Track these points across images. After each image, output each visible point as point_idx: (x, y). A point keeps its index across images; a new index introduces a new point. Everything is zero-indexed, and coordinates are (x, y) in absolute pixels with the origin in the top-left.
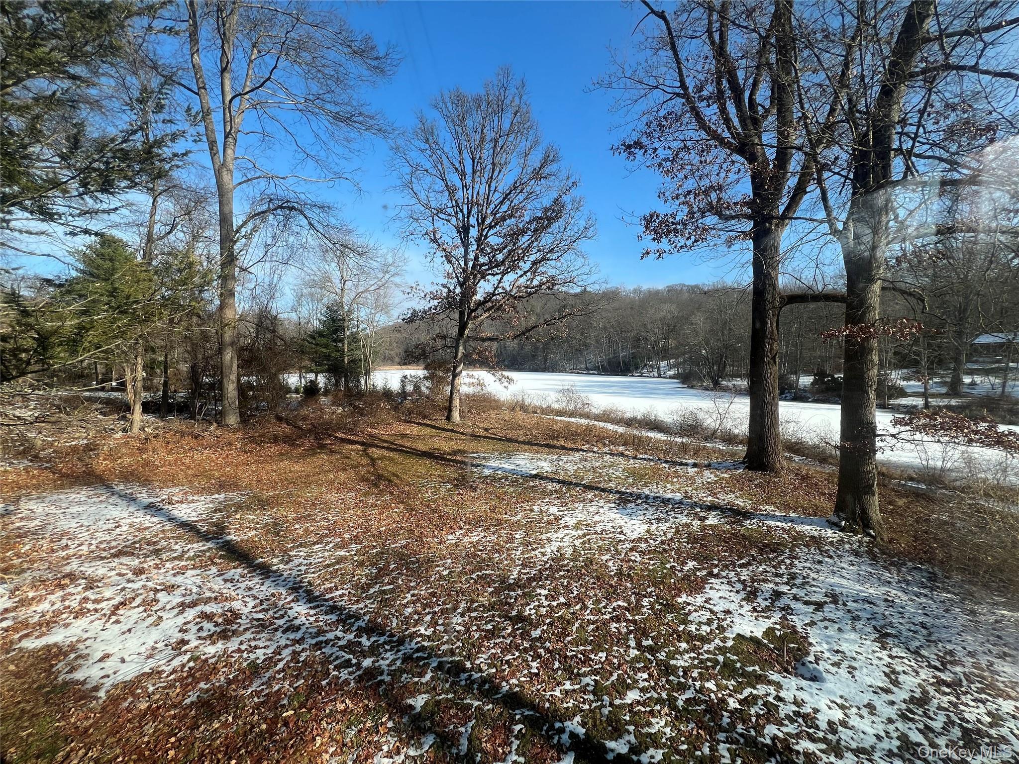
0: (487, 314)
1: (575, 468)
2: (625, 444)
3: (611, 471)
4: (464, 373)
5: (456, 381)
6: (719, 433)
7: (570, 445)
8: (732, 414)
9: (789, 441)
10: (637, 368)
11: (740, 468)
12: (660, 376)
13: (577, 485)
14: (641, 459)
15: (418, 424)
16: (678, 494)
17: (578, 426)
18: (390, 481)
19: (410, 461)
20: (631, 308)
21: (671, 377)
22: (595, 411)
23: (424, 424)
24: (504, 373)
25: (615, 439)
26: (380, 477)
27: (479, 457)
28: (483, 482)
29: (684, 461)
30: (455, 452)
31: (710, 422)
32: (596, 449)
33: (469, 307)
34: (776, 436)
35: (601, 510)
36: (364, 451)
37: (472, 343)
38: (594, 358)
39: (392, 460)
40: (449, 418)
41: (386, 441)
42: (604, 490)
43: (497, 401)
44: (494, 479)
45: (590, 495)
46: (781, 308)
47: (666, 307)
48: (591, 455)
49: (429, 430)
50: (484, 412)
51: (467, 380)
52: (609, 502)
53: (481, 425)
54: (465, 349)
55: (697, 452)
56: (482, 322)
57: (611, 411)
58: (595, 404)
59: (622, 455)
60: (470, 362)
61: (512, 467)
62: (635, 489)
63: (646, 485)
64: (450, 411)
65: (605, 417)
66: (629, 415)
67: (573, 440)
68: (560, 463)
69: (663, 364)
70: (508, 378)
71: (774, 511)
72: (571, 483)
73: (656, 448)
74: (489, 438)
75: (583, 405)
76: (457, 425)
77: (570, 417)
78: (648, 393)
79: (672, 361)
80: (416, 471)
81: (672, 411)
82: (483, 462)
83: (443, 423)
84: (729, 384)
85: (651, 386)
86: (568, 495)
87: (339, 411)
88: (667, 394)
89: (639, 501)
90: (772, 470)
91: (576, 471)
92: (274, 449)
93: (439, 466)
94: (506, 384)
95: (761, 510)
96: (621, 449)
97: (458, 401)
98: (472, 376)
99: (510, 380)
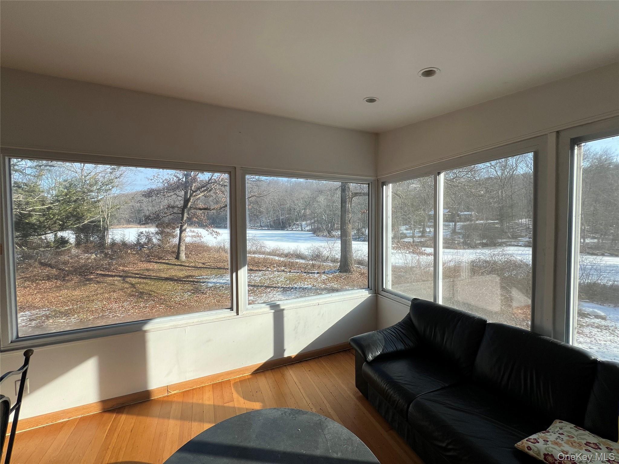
0: (203, 194)
1: (260, 279)
2: (285, 266)
3: (278, 279)
4: (188, 230)
5: (183, 235)
6: (330, 258)
7: (255, 268)
8: (335, 248)
9: (359, 260)
10: (290, 226)
11: (337, 272)
12: (302, 230)
13: (262, 286)
14: (293, 272)
15: (156, 262)
16: (310, 285)
17: (259, 259)
18: (150, 294)
19: (160, 284)
20: (286, 191)
21: (307, 231)
22: (268, 250)
23: (161, 263)
24: (214, 229)
25: (279, 264)
26: (142, 293)
27: (203, 278)
28: (209, 290)
29: (313, 272)
30: (188, 277)
31: (326, 253)
32: (270, 269)
33: (191, 189)
34: (351, 256)
35: (275, 296)
36: (124, 280)
37: (193, 211)
38: (265, 220)
39: (146, 284)
40: (178, 258)
41: (138, 274)
42: (275, 287)
43: (207, 247)
44: (215, 288)
45: (269, 290)
46: (352, 198)
47: (304, 191)
48: (268, 272)
49: (165, 265)
50: (200, 254)
51: (190, 234)
52: (278, 292)
53: (199, 261)
54: (188, 214)
55: (319, 267)
56: (199, 199)
57: (277, 250)
58: (268, 246)
59: (284, 271)
60: (191, 223)
61: (224, 281)
62: (290, 286)
63: (295, 283)
64: (178, 253)
65: (273, 253)
66: (286, 252)
67: (257, 266)
68: (251, 277)
69: (304, 223)
70: (216, 232)
71: (349, 288)
72: (258, 286)
73: (300, 267)
74: (207, 268)
75: (261, 247)
76: (183, 262)
77: (253, 254)
78: (296, 239)
79: (308, 222)
80: (165, 288)
81: (308, 248)
82: (207, 280)
83: (174, 261)
84: (336, 234)
85: (298, 236)
86: (257, 291)
87: (92, 257)
88: (306, 240)
89: (292, 290)
90: (350, 272)
91: (260, 280)
92: (48, 284)
93: (179, 285)
94: (215, 236)
95: (344, 288)
96: (283, 268)
97: (184, 247)
98: (194, 232)
99: (217, 233)
